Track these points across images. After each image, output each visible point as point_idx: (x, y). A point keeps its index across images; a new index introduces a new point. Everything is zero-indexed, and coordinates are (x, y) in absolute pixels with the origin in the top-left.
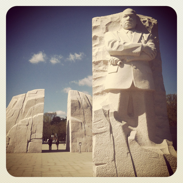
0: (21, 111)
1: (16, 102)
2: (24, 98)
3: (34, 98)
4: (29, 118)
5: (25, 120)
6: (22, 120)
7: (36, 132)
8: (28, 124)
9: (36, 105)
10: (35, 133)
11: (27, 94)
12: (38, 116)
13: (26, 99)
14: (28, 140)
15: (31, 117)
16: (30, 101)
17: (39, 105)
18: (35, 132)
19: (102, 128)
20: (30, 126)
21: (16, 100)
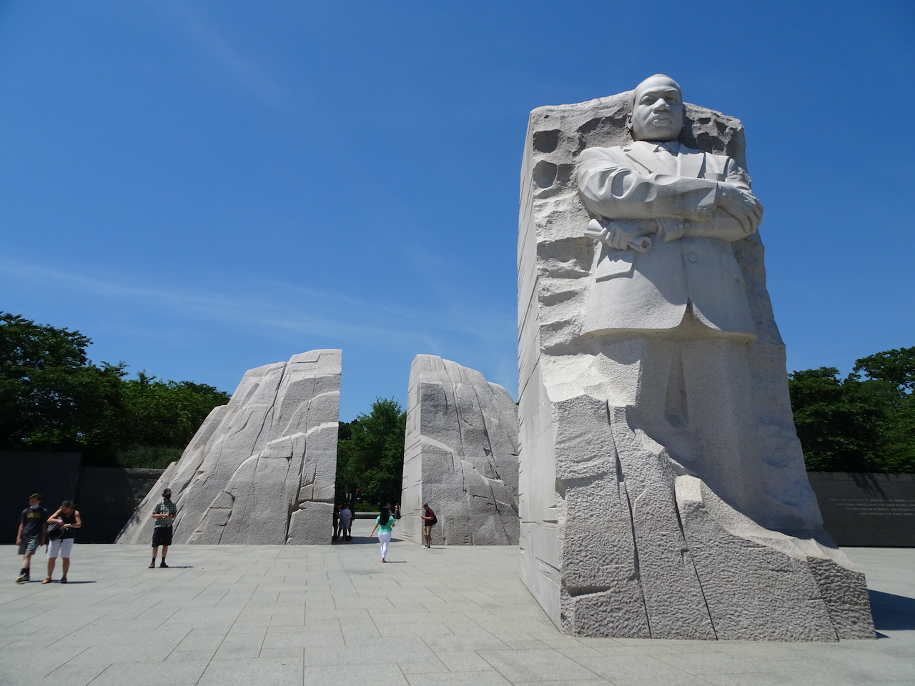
0: (270, 413)
1: (257, 385)
2: (280, 376)
3: (310, 375)
4: (294, 436)
5: (283, 441)
6: (273, 442)
7: (314, 479)
8: (292, 454)
9: (317, 397)
10: (313, 482)
11: (288, 363)
12: (323, 430)
13: (287, 378)
14: (290, 505)
15: (299, 434)
16: (297, 384)
17: (325, 396)
18: (311, 481)
19: (590, 464)
20: (296, 462)
21: (253, 380)
